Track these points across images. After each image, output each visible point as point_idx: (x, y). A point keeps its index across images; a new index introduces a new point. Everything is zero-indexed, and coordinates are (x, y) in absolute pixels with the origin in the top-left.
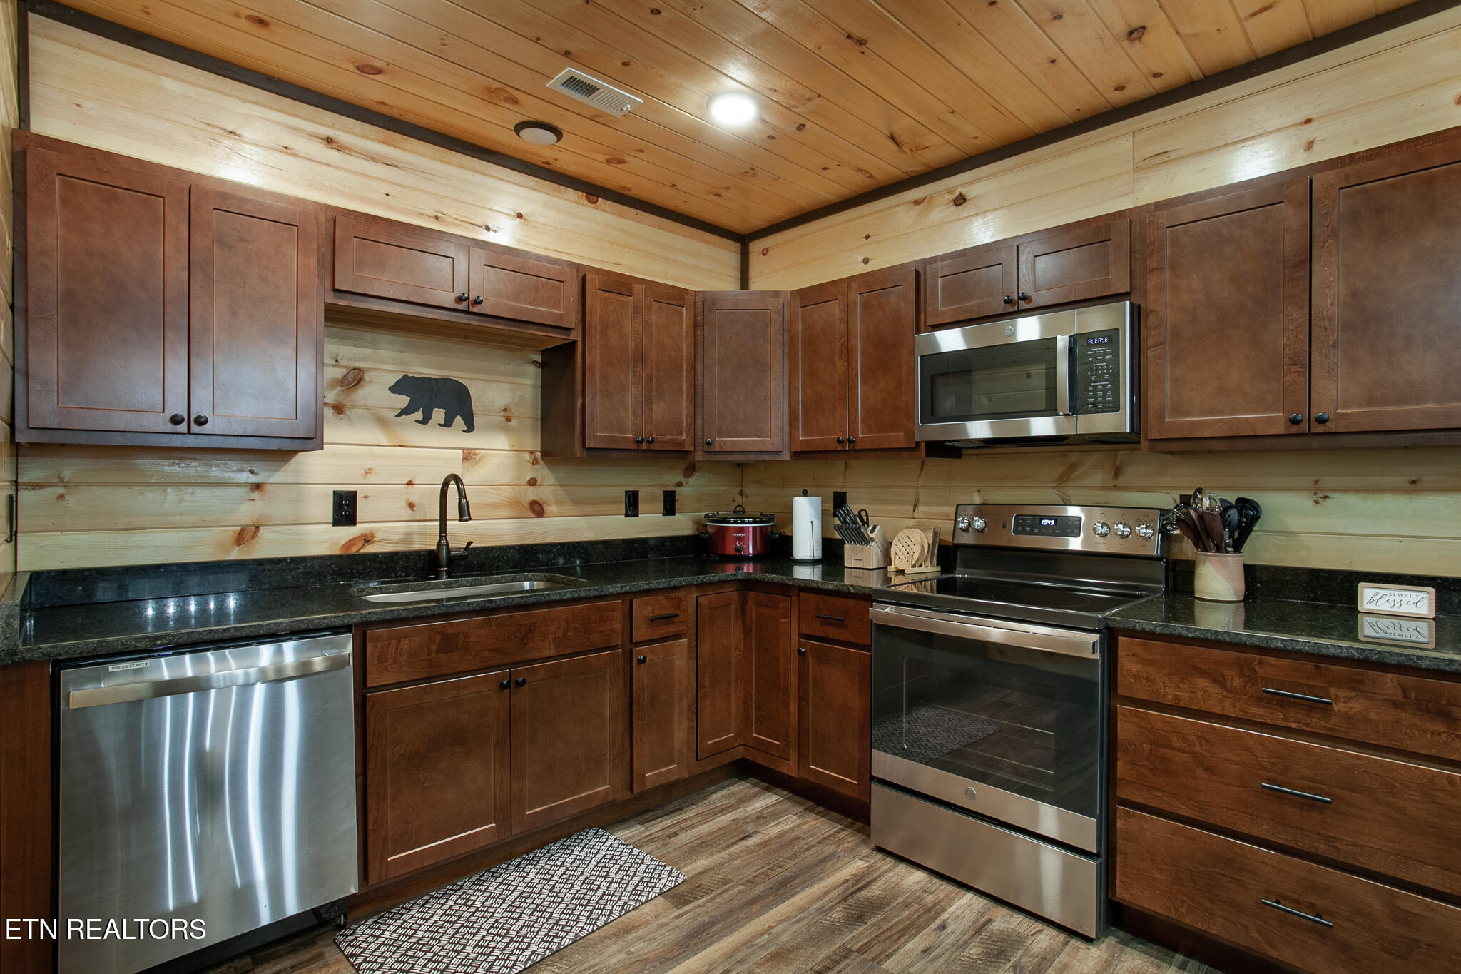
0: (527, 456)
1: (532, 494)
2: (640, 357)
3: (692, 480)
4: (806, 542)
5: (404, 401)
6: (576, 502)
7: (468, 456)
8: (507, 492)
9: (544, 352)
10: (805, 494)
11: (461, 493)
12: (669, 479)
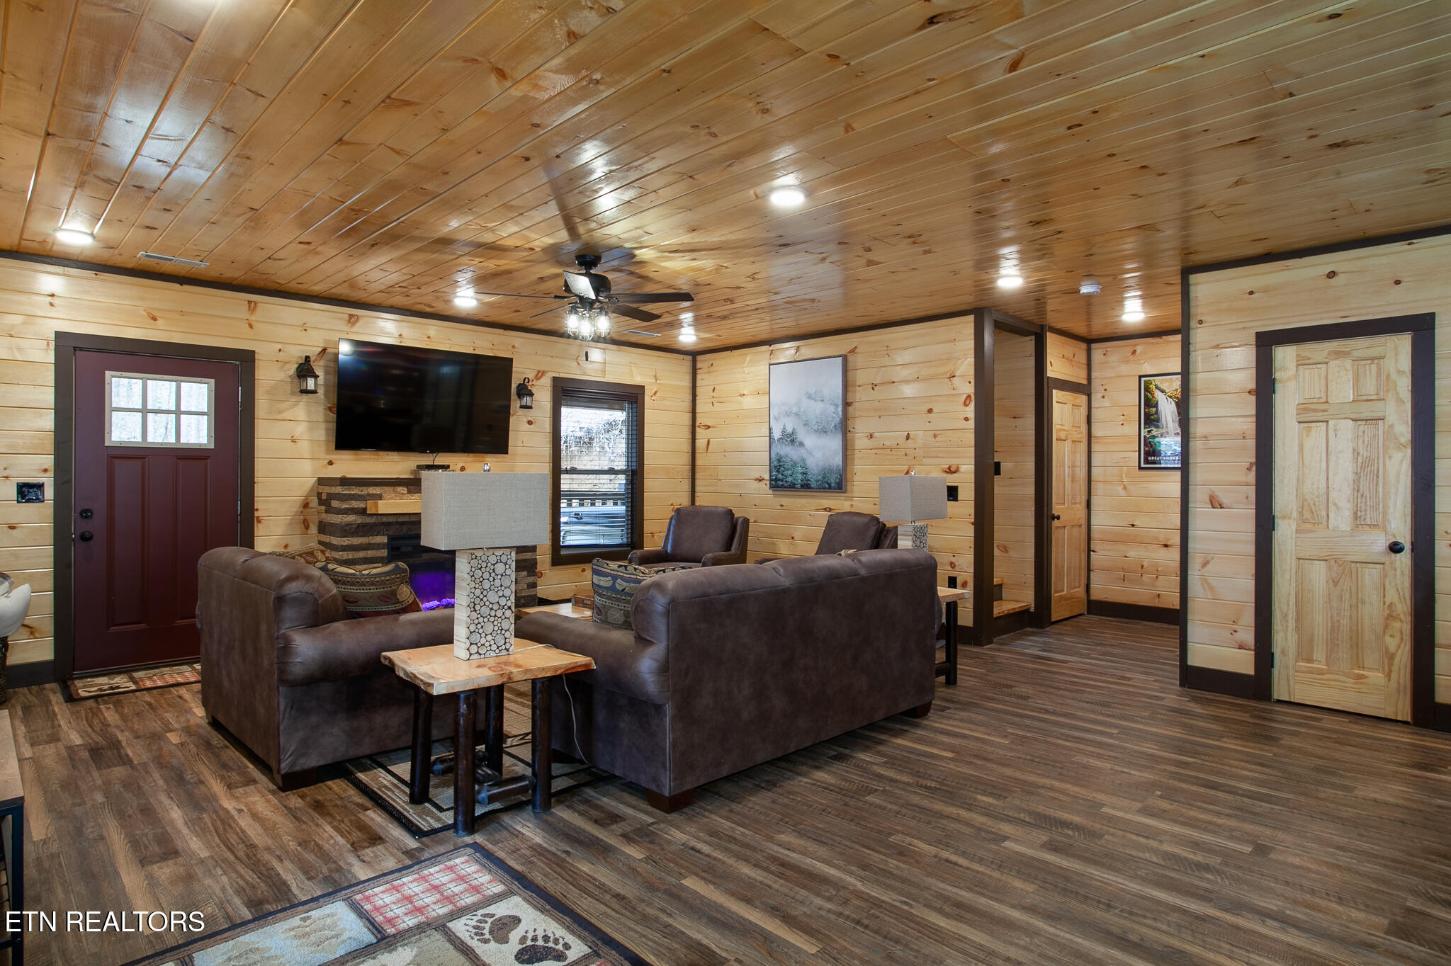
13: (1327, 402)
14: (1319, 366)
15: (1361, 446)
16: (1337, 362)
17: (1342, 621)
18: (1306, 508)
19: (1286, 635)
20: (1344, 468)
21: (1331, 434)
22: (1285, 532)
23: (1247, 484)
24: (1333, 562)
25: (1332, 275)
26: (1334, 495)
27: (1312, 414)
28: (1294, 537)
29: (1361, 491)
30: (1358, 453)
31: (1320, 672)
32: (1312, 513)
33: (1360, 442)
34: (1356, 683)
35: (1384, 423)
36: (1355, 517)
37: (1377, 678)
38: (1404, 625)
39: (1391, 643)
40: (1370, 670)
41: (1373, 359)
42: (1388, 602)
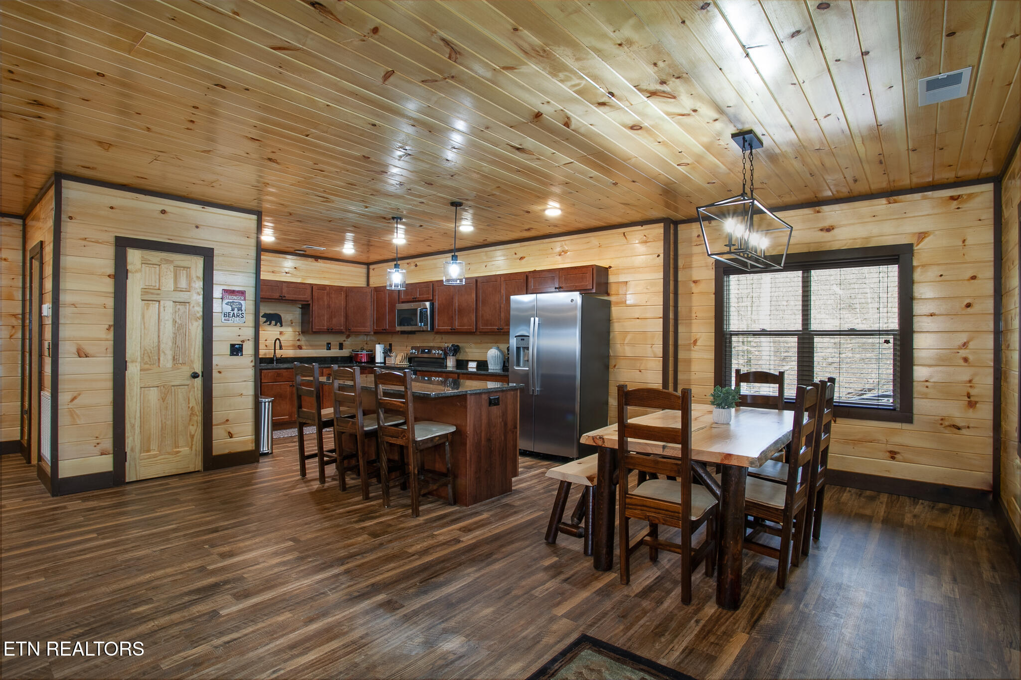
0: (297, 333)
1: (299, 343)
2: (329, 306)
3: (349, 340)
4: (379, 358)
5: (265, 319)
6: (311, 346)
7: (281, 333)
8: (291, 343)
9: (302, 305)
10: (379, 344)
11: (280, 343)
12: (341, 339)
13: (159, 289)
14: (155, 266)
15: (177, 317)
16: (166, 266)
17: (167, 422)
18: (146, 355)
19: (134, 439)
20: (168, 329)
21: (162, 309)
22: (133, 371)
23: (107, 340)
24: (162, 388)
25: (163, 212)
26: (162, 346)
27: (151, 296)
28: (139, 374)
29: (177, 344)
30: (176, 322)
31: (155, 456)
32: (149, 357)
33: (177, 315)
34: (175, 457)
35: (190, 305)
36: (174, 359)
37: (185, 450)
38: (199, 418)
39: (192, 429)
40: (182, 447)
41: (184, 267)
42: (191, 405)
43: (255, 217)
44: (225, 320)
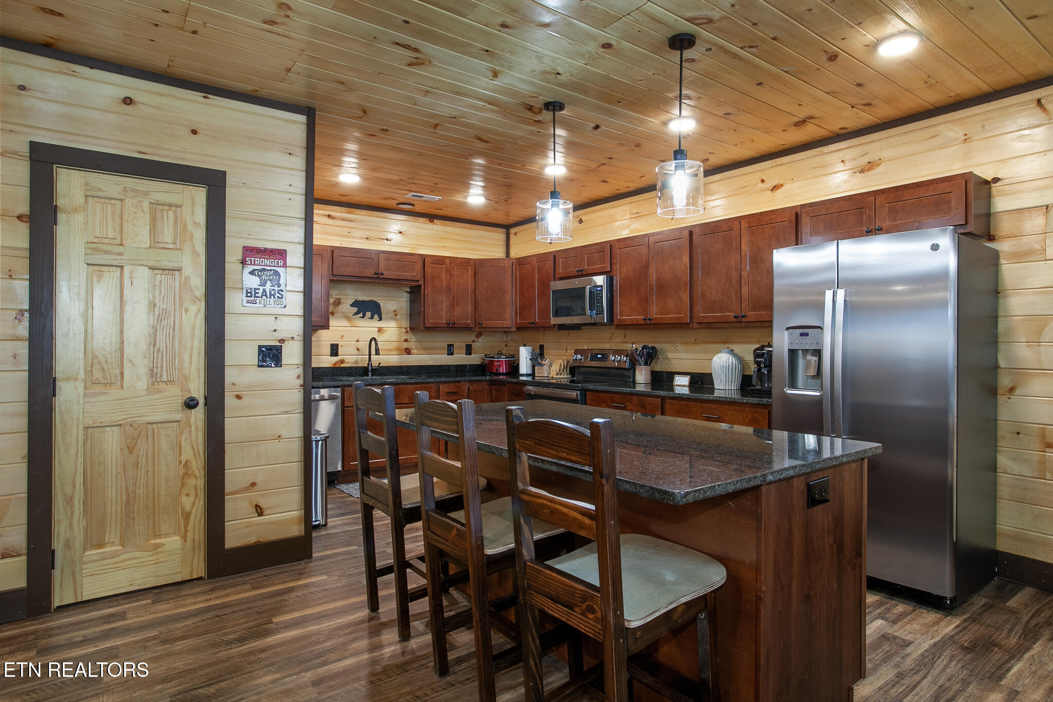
0: (404, 330)
1: (406, 345)
2: (449, 289)
3: (480, 340)
4: (524, 367)
5: (355, 309)
6: (424, 349)
7: (380, 330)
8: (395, 344)
9: (410, 287)
10: (525, 345)
11: (376, 344)
12: (469, 338)
13: (121, 244)
14: (113, 202)
15: (157, 297)
16: (135, 201)
17: (138, 491)
18: (95, 367)
19: (71, 523)
20: (139, 319)
21: (127, 282)
22: (68, 397)
23: (16, 339)
24: (128, 427)
25: (128, 101)
26: (128, 351)
27: (103, 256)
28: (81, 402)
29: (157, 345)
30: (155, 304)
31: (115, 555)
32: (103, 371)
33: (157, 292)
34: (153, 555)
35: (181, 275)
36: (152, 374)
37: (173, 542)
38: (198, 481)
39: (187, 502)
40: (167, 535)
41: (170, 205)
42: (184, 460)
43: (302, 118)
44: (248, 302)
